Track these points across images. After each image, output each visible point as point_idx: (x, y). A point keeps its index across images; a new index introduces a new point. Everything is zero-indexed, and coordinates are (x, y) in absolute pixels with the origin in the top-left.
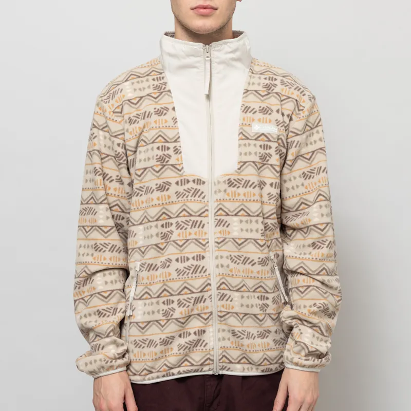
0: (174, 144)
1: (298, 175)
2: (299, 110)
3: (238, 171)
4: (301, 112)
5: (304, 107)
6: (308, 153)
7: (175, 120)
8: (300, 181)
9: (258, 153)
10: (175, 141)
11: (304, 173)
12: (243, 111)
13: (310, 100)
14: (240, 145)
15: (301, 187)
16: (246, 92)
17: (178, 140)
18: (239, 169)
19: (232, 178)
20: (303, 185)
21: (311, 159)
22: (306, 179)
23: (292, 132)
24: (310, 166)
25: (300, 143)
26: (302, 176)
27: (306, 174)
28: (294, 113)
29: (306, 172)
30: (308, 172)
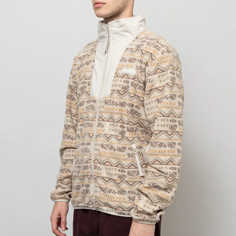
0: (88, 80)
1: (154, 101)
2: (152, 60)
3: (110, 95)
4: (153, 61)
5: (156, 58)
6: (161, 87)
7: (93, 67)
8: (155, 104)
9: (121, 86)
10: (89, 79)
11: (157, 99)
12: (120, 61)
13: (163, 53)
14: (114, 80)
15: (155, 108)
16: (127, 50)
17: (91, 78)
18: (111, 94)
19: (107, 99)
20: (156, 106)
21: (163, 91)
22: (159, 103)
23: (148, 73)
24: (162, 95)
25: (152, 81)
26: (156, 101)
27: (159, 100)
28: (149, 61)
29: (159, 99)
30: (160, 98)
